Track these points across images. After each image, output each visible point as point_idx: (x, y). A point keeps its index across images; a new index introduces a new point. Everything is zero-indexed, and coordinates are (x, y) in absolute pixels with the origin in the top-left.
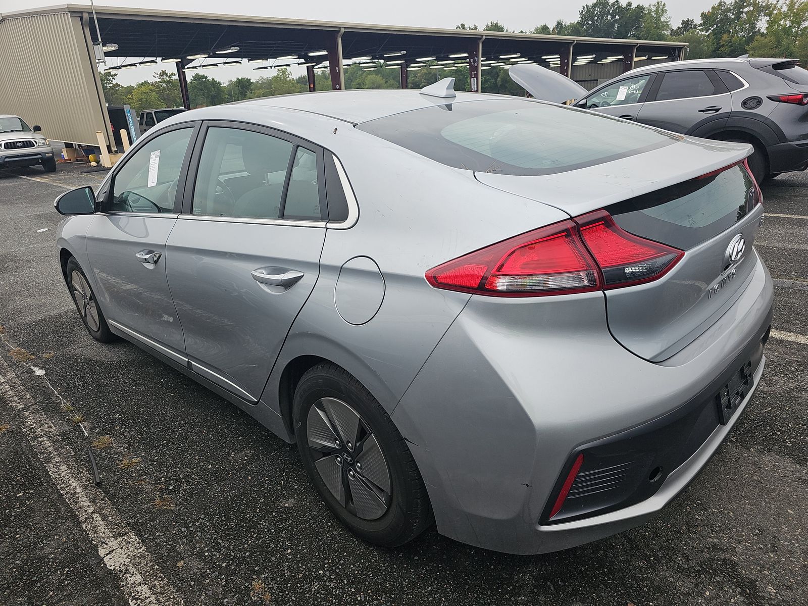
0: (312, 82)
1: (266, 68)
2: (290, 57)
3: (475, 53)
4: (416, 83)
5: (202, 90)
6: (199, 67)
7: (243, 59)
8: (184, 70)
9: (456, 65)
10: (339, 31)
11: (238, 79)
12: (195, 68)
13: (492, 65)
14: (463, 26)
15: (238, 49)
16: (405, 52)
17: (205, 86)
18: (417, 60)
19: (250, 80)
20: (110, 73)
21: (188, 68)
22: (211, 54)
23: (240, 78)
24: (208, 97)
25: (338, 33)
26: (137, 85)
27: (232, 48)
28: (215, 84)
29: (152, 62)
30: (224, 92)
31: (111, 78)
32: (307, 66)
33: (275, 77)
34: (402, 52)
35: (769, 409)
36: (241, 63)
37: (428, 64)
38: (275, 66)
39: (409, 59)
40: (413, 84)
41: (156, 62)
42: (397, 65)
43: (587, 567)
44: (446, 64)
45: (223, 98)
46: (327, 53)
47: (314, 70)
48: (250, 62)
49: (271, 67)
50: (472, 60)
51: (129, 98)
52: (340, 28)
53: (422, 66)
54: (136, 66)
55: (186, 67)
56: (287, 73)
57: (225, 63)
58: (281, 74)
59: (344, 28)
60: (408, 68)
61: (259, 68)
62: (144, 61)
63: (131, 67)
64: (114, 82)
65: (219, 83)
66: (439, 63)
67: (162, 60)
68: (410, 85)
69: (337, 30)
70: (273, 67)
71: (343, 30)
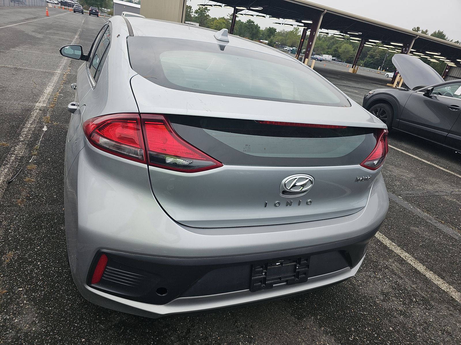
0: (303, 38)
1: (280, 24)
2: (291, 20)
3: (408, 45)
4: (373, 55)
5: (249, 29)
6: (244, 14)
7: (267, 15)
8: (236, 15)
9: (396, 50)
10: (324, 11)
11: (270, 27)
12: (242, 14)
13: (421, 56)
14: (418, 28)
15: (262, 8)
16: (361, 33)
17: (251, 27)
18: (370, 40)
19: (276, 29)
20: (207, 8)
21: (239, 14)
22: (248, 8)
23: (271, 27)
24: (251, 33)
25: (322, 13)
26: (219, 18)
27: (259, 7)
28: (257, 27)
29: (220, 6)
30: (260, 32)
31: (207, 11)
32: (304, 28)
33: (291, 31)
34: (359, 33)
35: (365, 313)
36: (265, 17)
37: (377, 45)
38: (285, 24)
39: (365, 39)
40: (371, 55)
41: (222, 7)
42: (358, 40)
43: (150, 331)
44: (390, 48)
45: (259, 36)
46: (312, 23)
47: (307, 31)
48: (270, 18)
49: (283, 24)
50: (404, 49)
51: (211, 24)
52: (325, 9)
53: (374, 45)
54: (212, 6)
55: (238, 13)
56: (298, 31)
57: (257, 16)
58: (295, 31)
59: (327, 10)
60: (365, 44)
61: (276, 23)
62: (217, 4)
63: (210, 6)
64: (207, 14)
65: (259, 27)
66: (385, 46)
67: (225, 6)
68: (369, 56)
69: (323, 10)
70: (284, 24)
71: (326, 11)
